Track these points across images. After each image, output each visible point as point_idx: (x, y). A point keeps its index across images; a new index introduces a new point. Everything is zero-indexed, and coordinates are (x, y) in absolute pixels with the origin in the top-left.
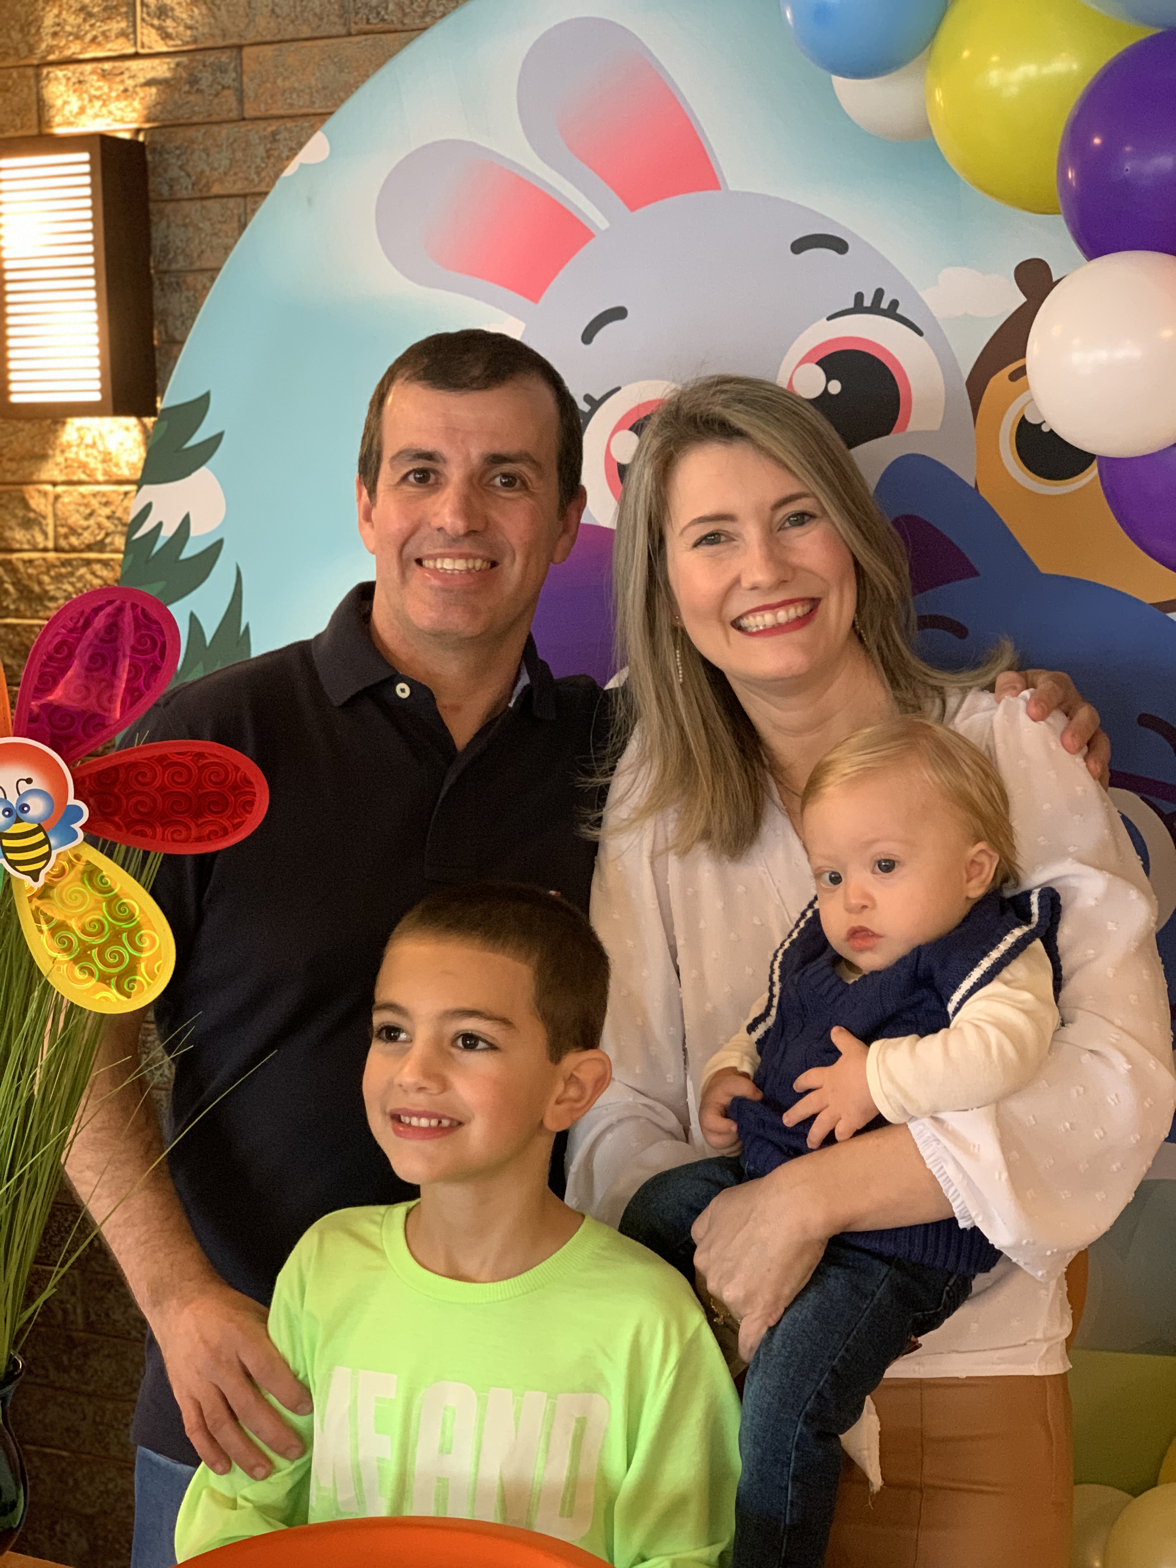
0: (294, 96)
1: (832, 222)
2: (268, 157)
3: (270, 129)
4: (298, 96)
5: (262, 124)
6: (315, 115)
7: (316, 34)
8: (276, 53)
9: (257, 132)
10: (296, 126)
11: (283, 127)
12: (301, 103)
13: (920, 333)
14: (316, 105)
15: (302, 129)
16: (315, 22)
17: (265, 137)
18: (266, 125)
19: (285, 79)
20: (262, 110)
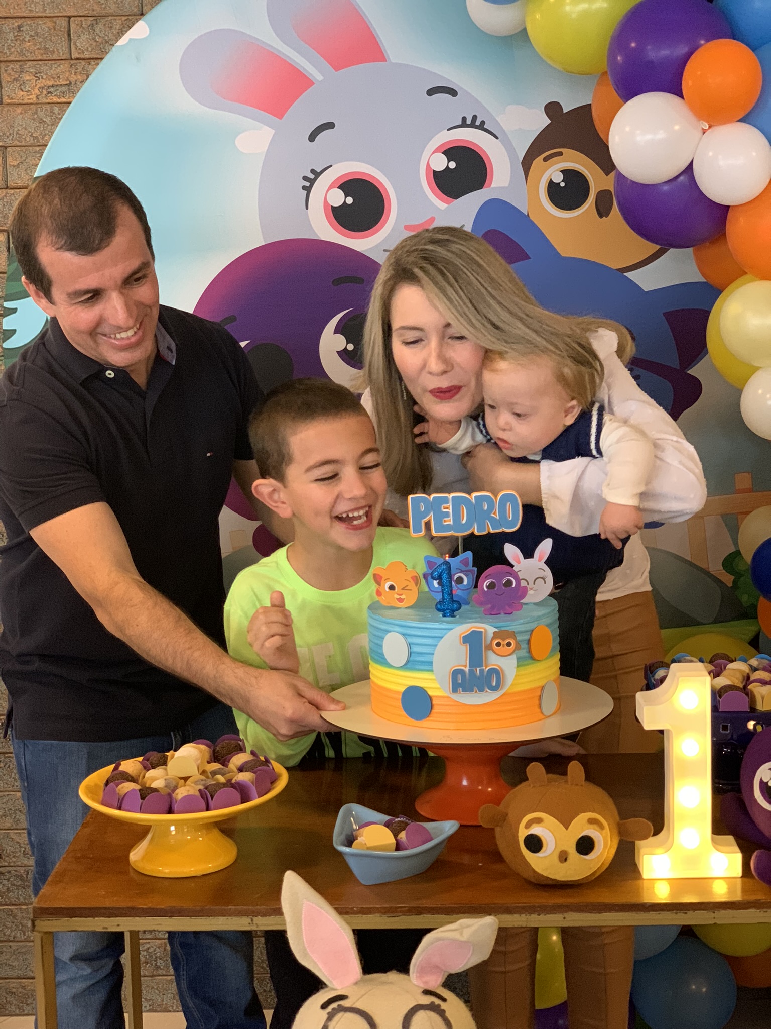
0: (33, 6)
1: (449, 80)
2: (16, 40)
3: (16, 24)
4: (35, 6)
5: (13, 21)
6: (46, 17)
9: (8, 25)
10: (34, 23)
11: (25, 23)
12: (37, 10)
13: (497, 138)
14: (47, 11)
15: (38, 25)
17: (13, 28)
18: (14, 21)
20: (12, 13)
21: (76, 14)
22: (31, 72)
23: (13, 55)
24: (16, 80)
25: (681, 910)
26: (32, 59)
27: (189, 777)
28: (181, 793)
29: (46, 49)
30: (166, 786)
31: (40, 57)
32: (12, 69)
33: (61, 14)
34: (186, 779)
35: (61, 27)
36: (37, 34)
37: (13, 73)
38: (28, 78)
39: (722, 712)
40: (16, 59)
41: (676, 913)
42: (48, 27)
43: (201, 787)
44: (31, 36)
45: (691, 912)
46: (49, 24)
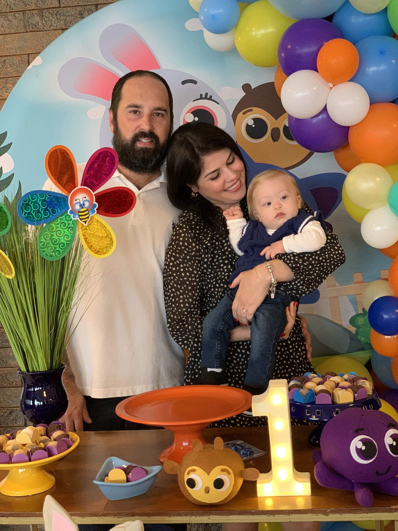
0: (10, 50)
1: (192, 76)
2: (3, 68)
3: (3, 60)
4: (12, 50)
6: (17, 55)
7: (16, 32)
8: (4, 38)
12: (13, 52)
13: (218, 104)
14: (18, 52)
15: (13, 59)
16: (16, 28)
19: (7, 45)
21: (32, 52)
22: (11, 83)
23: (2, 75)
24: (4, 87)
25: (271, 514)
26: (11, 76)
27: (26, 444)
28: (16, 453)
29: (18, 71)
30: (12, 449)
31: (15, 75)
32: (2, 82)
33: (24, 53)
34: (24, 445)
35: (25, 59)
36: (13, 64)
37: (2, 84)
38: (10, 86)
39: (317, 404)
40: (4, 77)
41: (269, 516)
42: (18, 60)
43: (29, 450)
44: (10, 65)
45: (277, 515)
46: (19, 58)
